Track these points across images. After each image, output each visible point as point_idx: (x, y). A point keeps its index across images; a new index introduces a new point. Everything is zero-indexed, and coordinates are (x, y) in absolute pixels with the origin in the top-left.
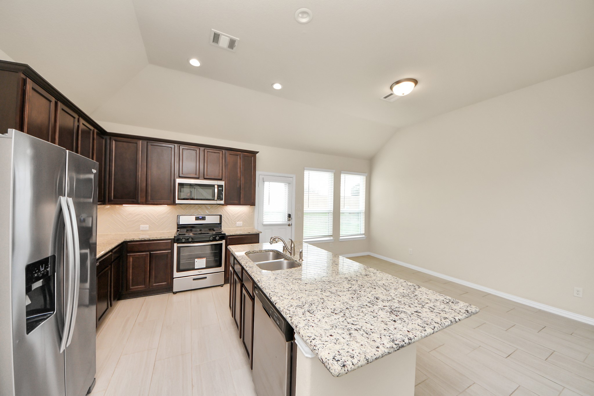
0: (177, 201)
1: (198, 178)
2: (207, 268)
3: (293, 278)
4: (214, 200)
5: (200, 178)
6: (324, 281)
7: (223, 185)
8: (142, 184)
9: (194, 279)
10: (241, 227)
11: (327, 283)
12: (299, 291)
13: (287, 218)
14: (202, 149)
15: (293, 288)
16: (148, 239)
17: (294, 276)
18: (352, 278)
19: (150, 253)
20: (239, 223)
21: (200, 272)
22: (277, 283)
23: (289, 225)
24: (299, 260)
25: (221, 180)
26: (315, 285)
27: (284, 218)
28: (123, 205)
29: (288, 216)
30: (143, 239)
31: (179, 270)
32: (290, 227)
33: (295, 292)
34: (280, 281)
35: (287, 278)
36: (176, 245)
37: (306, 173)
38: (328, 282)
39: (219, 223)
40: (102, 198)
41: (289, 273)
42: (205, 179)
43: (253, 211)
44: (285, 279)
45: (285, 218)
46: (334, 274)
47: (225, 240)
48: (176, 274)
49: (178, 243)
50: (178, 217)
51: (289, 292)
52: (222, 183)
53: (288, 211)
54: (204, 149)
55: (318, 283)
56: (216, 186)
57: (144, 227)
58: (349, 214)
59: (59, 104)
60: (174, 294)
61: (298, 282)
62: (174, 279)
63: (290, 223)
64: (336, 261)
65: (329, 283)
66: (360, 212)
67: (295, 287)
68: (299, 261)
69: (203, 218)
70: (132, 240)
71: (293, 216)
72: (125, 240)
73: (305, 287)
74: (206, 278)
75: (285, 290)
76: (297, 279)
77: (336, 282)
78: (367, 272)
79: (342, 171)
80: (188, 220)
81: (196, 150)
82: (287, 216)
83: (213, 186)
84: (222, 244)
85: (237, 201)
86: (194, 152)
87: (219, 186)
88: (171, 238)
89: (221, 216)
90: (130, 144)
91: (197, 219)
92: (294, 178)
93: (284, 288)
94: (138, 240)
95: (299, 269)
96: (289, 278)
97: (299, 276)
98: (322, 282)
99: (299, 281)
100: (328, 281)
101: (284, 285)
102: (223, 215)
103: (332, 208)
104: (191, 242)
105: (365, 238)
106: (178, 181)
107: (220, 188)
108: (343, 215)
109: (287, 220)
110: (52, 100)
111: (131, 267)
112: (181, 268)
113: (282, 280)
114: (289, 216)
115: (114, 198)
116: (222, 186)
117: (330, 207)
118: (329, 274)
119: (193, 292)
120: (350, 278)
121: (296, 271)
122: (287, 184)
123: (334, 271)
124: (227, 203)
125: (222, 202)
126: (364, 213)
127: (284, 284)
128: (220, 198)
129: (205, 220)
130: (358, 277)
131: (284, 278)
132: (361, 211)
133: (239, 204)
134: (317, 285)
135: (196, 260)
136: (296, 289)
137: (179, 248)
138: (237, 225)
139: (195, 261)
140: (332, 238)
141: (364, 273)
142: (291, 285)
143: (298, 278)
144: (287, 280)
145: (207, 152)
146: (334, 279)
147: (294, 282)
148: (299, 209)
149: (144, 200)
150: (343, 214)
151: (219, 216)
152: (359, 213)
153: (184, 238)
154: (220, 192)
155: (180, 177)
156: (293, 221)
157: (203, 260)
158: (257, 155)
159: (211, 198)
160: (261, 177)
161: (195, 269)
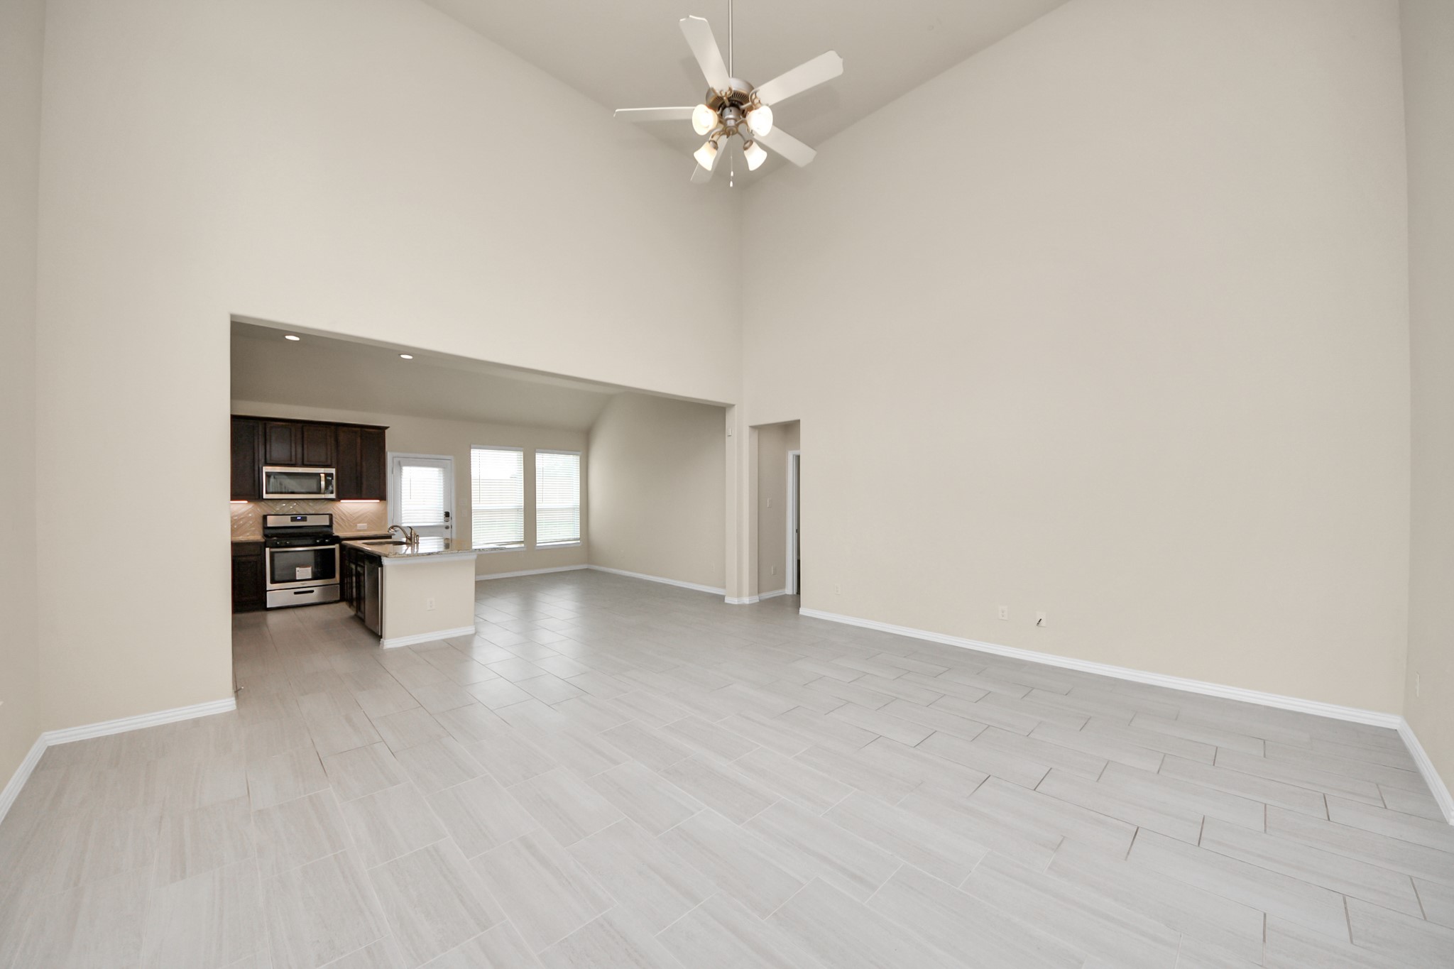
0: (265, 496)
1: (293, 465)
2: (312, 579)
4: (319, 492)
7: (334, 473)
9: (296, 593)
10: (364, 530)
13: (443, 518)
14: (298, 425)
21: (303, 584)
23: (447, 528)
25: (332, 466)
27: (438, 518)
29: (445, 515)
31: (273, 581)
32: (449, 530)
36: (267, 550)
37: (475, 454)
39: (328, 524)
42: (305, 466)
43: (384, 507)
45: (440, 518)
47: (338, 545)
48: (269, 586)
49: (270, 547)
50: (265, 518)
52: (333, 471)
53: (445, 508)
54: (302, 426)
56: (322, 475)
58: (552, 510)
60: (268, 611)
62: (268, 592)
63: (448, 524)
66: (573, 507)
69: (303, 519)
71: (453, 514)
74: (312, 591)
79: (537, 450)
80: (280, 521)
81: (290, 428)
82: (443, 515)
83: (318, 475)
84: (334, 549)
85: (356, 494)
86: (287, 430)
87: (327, 475)
88: (260, 541)
89: (331, 515)
91: (294, 519)
92: (454, 460)
102: (335, 514)
103: (523, 502)
104: (285, 546)
105: (580, 545)
106: (266, 469)
107: (328, 478)
108: (542, 513)
109: (443, 521)
112: (277, 578)
114: (447, 515)
116: (331, 475)
117: (519, 500)
119: (297, 609)
122: (441, 469)
124: (340, 497)
125: (333, 496)
126: (578, 509)
128: (329, 491)
129: (306, 521)
133: (360, 498)
135: (297, 569)
137: (272, 554)
138: (358, 528)
139: (296, 571)
140: (523, 545)
145: (307, 429)
148: (463, 504)
151: (328, 516)
152: (567, 510)
153: (277, 542)
154: (328, 483)
155: (267, 464)
156: (454, 521)
157: (309, 570)
158: (387, 431)
159: (315, 490)
160: (396, 460)
161: (296, 581)
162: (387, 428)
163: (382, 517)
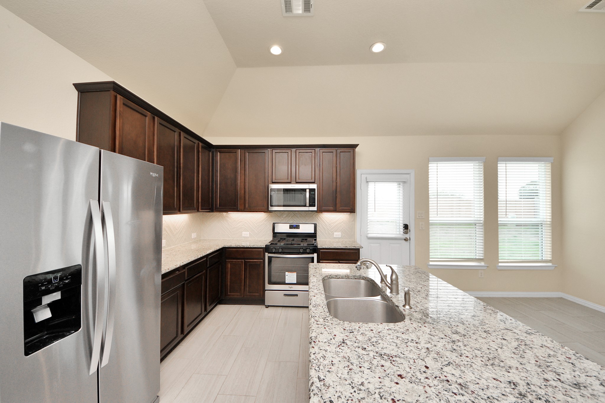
0: (270, 208)
1: (290, 183)
2: (297, 284)
3: (377, 350)
4: (305, 206)
5: (292, 183)
6: (448, 381)
7: (315, 189)
8: (240, 192)
9: (286, 295)
10: (339, 238)
11: (454, 388)
12: (377, 396)
13: (403, 230)
14: (294, 150)
15: (366, 382)
16: (243, 247)
17: (381, 346)
18: (532, 387)
19: (245, 261)
20: (338, 234)
21: (291, 288)
22: (342, 355)
23: (406, 240)
24: (404, 306)
25: (314, 183)
26: (422, 388)
27: (398, 230)
28: (229, 213)
29: (404, 227)
30: (238, 246)
31: (270, 283)
32: (407, 243)
33: (366, 396)
34: (349, 350)
35: (365, 346)
36: (266, 254)
38: (459, 387)
39: (313, 232)
40: (210, 206)
41: (373, 335)
42: (297, 183)
43: (354, 220)
44: (360, 350)
45: (400, 230)
46: (479, 359)
47: (316, 254)
48: (268, 287)
49: (269, 253)
50: (273, 225)
51: (352, 391)
52: (315, 186)
53: (403, 221)
54: (296, 150)
55: (430, 381)
56: (308, 190)
57: (246, 234)
58: (517, 226)
59: (156, 118)
60: (266, 307)
61: (383, 366)
62: (266, 291)
63: (407, 236)
64: (487, 322)
65: (461, 392)
66: (540, 223)
67: (371, 380)
68: (403, 308)
69: (297, 227)
70: (230, 246)
71: (411, 227)
72: (224, 246)
73: (395, 388)
74: (297, 295)
75: (347, 383)
76: (385, 354)
77: (481, 393)
78: (577, 373)
79: (499, 158)
80: (283, 228)
81: (288, 152)
82: (402, 228)
83: (304, 190)
85: (333, 207)
86: (286, 154)
87: (312, 190)
88: (263, 247)
89: (315, 225)
90: (231, 154)
91: (291, 227)
92: (413, 175)
93: (346, 376)
94: (234, 246)
95: (397, 328)
96: (370, 348)
97: (392, 347)
98: (443, 381)
99: (387, 364)
100: (460, 381)
101: (351, 367)
102: (319, 224)
103: (482, 216)
104: (281, 252)
105: (552, 268)
106: (271, 186)
107: (312, 193)
108: (505, 228)
109: (403, 233)
110: (147, 115)
111: (229, 273)
112: (272, 280)
113: (353, 349)
114: (406, 227)
115: (219, 206)
117: (477, 215)
118: (464, 358)
119: (284, 308)
120: (526, 388)
121: (390, 332)
122: (401, 183)
123: (479, 352)
124: (320, 210)
125: (315, 208)
126: (549, 226)
127: (352, 364)
128: (312, 204)
129: (299, 229)
130: (550, 389)
131: (360, 345)
132: (544, 221)
133: (335, 211)
134: (427, 388)
135: (287, 273)
136: (371, 388)
137: (270, 259)
138: (335, 236)
139: (286, 275)
140: (483, 264)
141: (569, 377)
142: (367, 371)
143: (387, 352)
144: (364, 352)
145: (299, 152)
146: (478, 381)
147: (375, 362)
148: (420, 218)
149: (243, 208)
150: (505, 226)
151: (313, 225)
152: (538, 226)
153: (274, 248)
154: (312, 197)
155: (273, 183)
156: (412, 234)
157: (294, 275)
158: (357, 149)
159: (303, 204)
160: (364, 177)
161: (284, 283)
162: (357, 145)
163: (351, 230)
